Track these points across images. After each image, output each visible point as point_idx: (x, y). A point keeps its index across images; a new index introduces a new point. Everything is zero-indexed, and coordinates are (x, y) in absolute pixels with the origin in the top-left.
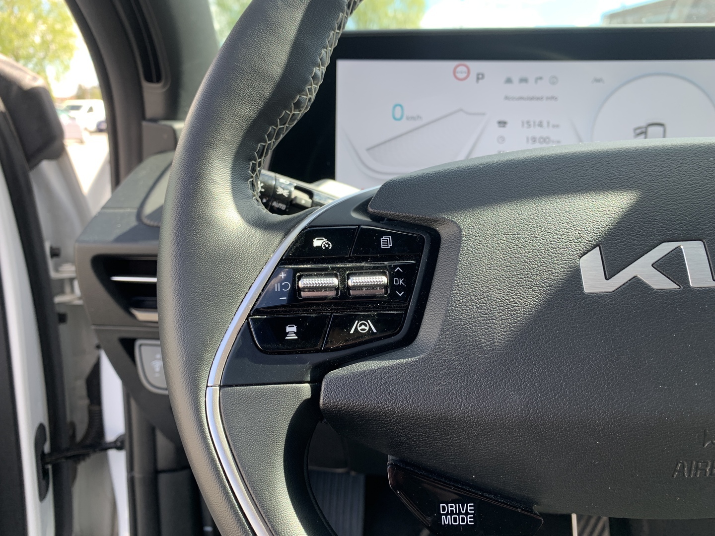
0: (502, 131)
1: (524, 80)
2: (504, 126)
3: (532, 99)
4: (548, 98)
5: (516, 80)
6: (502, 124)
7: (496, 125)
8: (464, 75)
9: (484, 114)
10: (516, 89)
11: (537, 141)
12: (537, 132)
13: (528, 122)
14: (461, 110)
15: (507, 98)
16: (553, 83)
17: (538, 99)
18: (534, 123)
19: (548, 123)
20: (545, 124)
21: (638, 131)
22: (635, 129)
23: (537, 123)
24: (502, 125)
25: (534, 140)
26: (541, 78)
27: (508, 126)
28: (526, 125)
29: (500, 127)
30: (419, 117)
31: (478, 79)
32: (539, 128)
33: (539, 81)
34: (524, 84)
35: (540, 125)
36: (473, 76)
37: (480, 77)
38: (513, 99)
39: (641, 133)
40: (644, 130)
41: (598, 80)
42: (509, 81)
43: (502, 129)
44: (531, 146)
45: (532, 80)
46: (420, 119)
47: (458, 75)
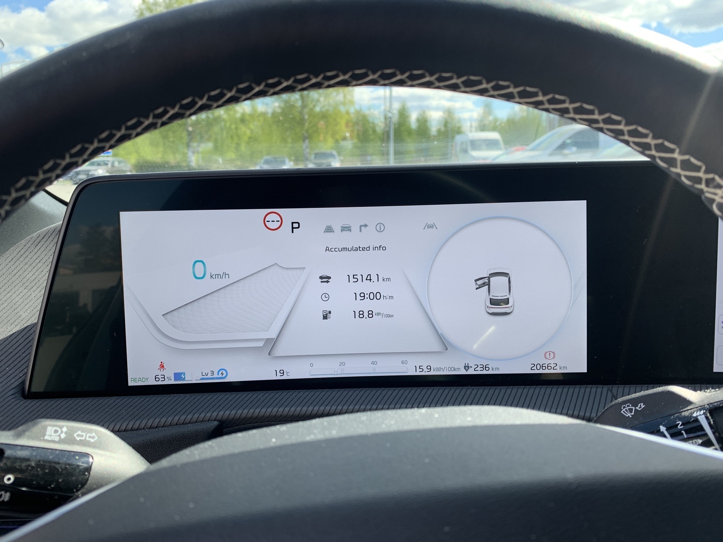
1: (346, 229)
2: (328, 282)
4: (374, 248)
5: (337, 228)
6: (325, 279)
7: (318, 281)
9: (303, 268)
10: (339, 239)
11: (367, 297)
13: (355, 276)
14: (275, 264)
15: (327, 249)
16: (380, 231)
17: (364, 249)
18: (362, 277)
19: (377, 276)
20: (374, 278)
21: (480, 282)
22: (477, 280)
23: (365, 276)
25: (363, 295)
26: (366, 226)
27: (331, 281)
28: (352, 280)
29: (323, 282)
30: (225, 275)
31: (293, 228)
32: (367, 282)
33: (364, 229)
34: (347, 234)
35: (369, 279)
36: (287, 226)
37: (295, 226)
38: (336, 249)
39: (484, 284)
40: (486, 281)
41: (430, 226)
42: (329, 230)
43: (325, 284)
45: (355, 229)
46: (227, 276)
47: (269, 225)
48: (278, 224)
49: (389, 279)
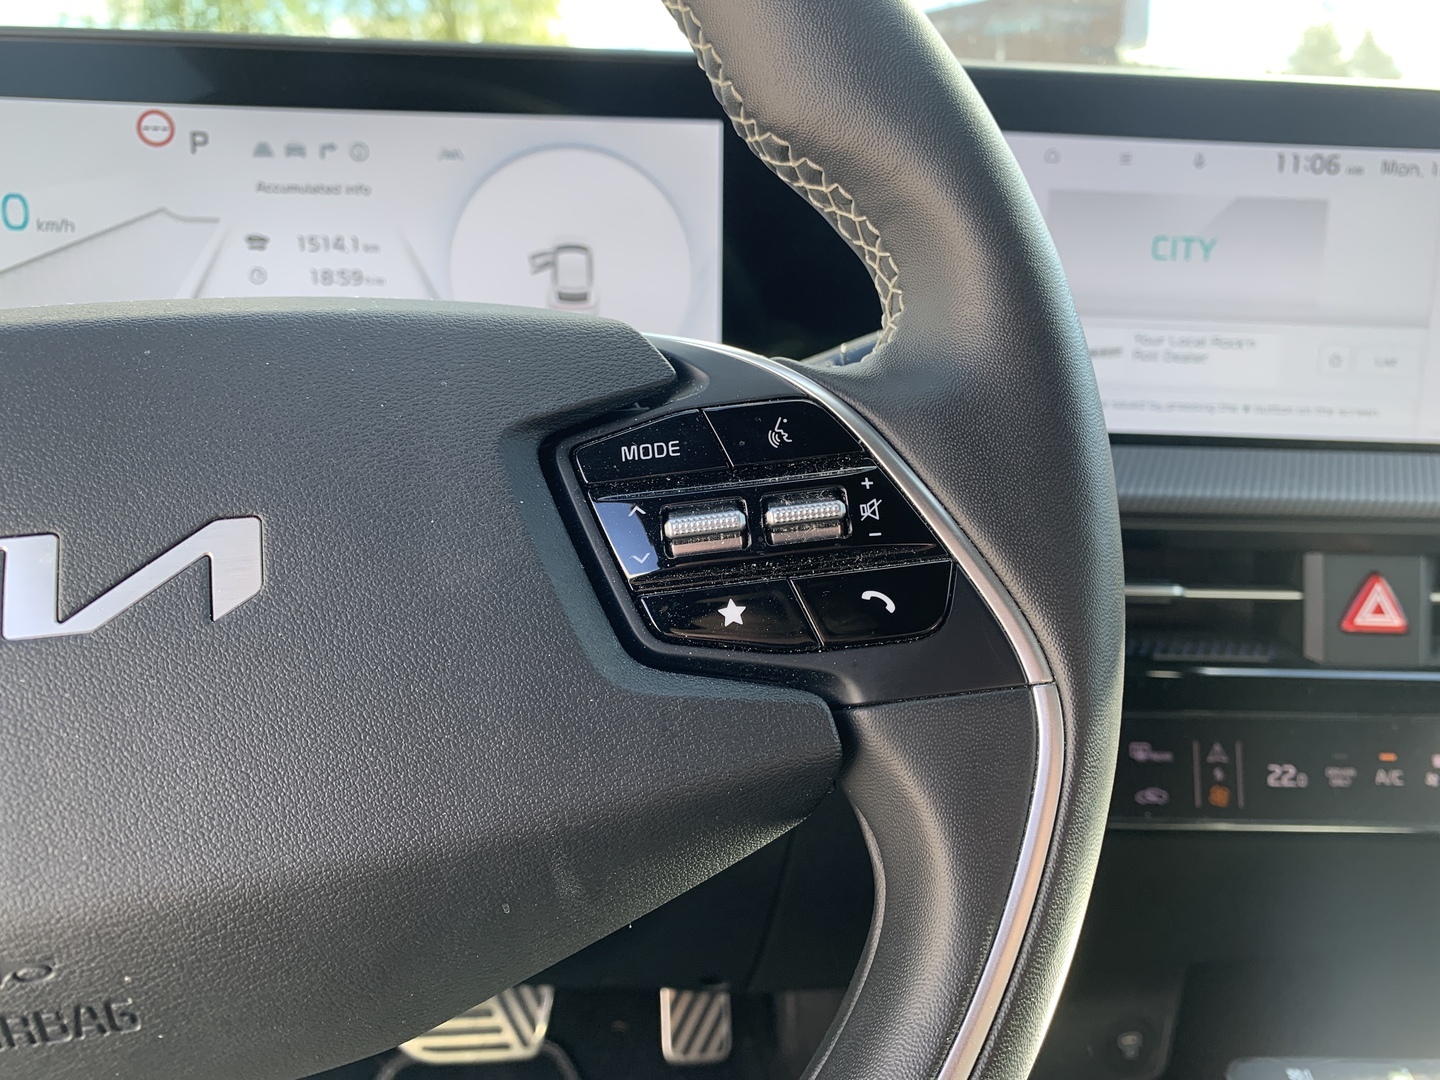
0: (257, 257)
1: (296, 150)
2: (262, 248)
3: (316, 190)
4: (350, 190)
5: (278, 149)
6: (257, 242)
7: (245, 245)
8: (163, 136)
9: (215, 221)
10: (281, 169)
11: (335, 278)
12: (333, 260)
13: (312, 239)
14: (162, 210)
15: (261, 187)
16: (359, 158)
17: (330, 190)
18: (326, 240)
19: (355, 241)
20: (348, 243)
21: (539, 261)
22: (534, 257)
23: (332, 240)
24: (256, 244)
25: (327, 277)
26: (332, 147)
27: (269, 246)
28: (307, 245)
29: (253, 248)
30: (66, 224)
31: (195, 144)
32: (336, 252)
33: (328, 153)
34: (296, 160)
35: (339, 244)
36: (182, 138)
37: (198, 140)
38: (276, 189)
39: (546, 265)
40: (549, 258)
41: (451, 155)
42: (263, 150)
43: (257, 252)
44: (321, 291)
45: (312, 151)
46: (69, 228)
47: (148, 134)
48: (164, 135)
49: (375, 248)
